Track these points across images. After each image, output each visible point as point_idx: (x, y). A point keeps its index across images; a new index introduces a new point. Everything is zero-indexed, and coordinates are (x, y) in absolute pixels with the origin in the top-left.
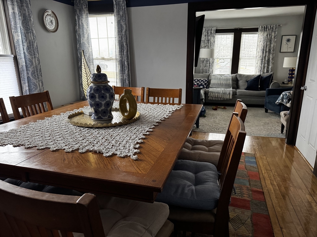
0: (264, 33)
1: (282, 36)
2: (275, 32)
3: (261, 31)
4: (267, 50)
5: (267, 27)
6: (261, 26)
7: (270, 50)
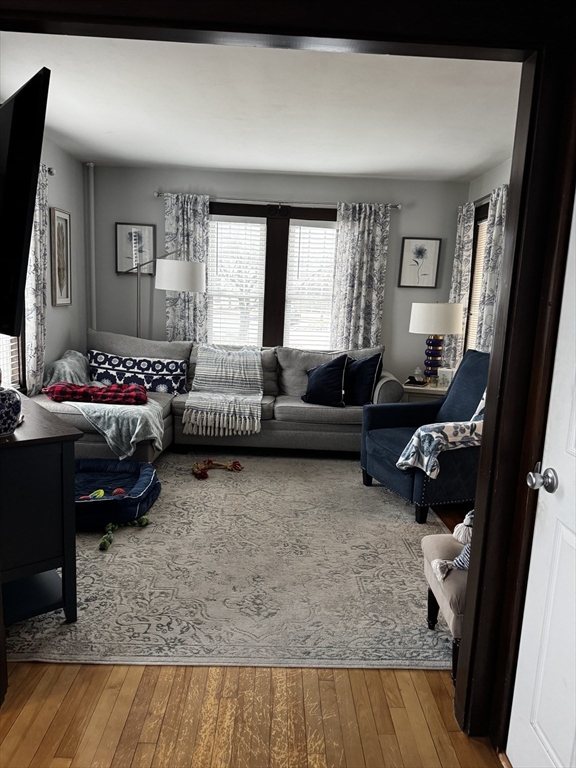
0: (353, 226)
1: (404, 239)
2: (383, 225)
3: (345, 218)
4: (364, 279)
5: (360, 209)
6: (343, 204)
7: (370, 278)
